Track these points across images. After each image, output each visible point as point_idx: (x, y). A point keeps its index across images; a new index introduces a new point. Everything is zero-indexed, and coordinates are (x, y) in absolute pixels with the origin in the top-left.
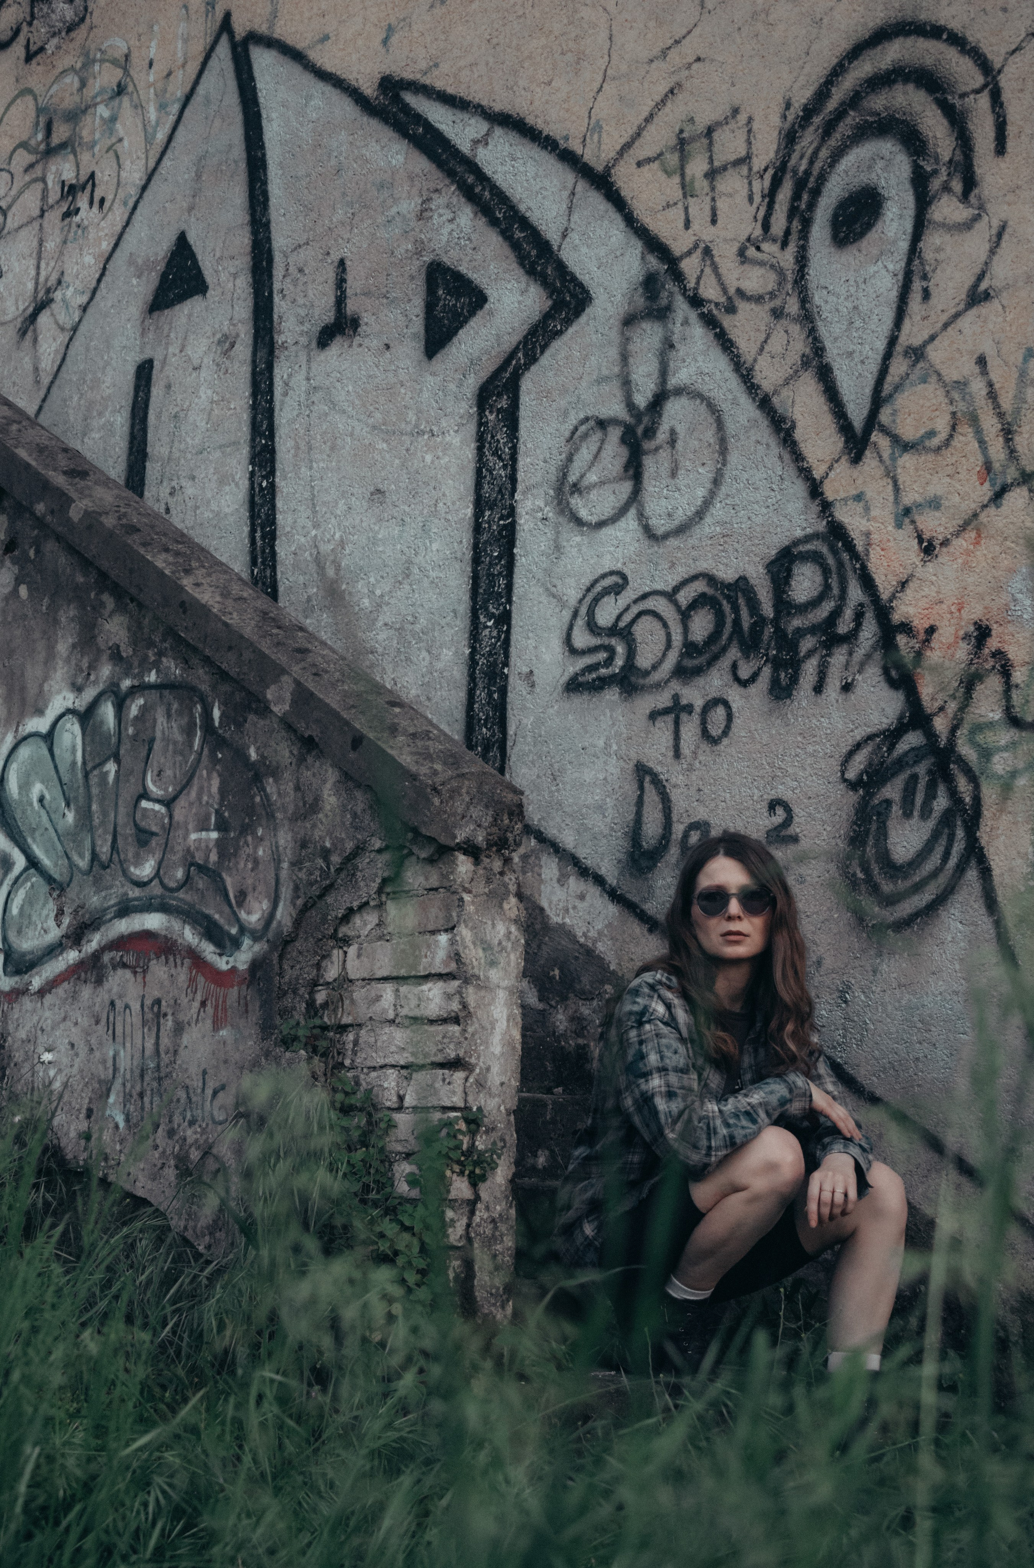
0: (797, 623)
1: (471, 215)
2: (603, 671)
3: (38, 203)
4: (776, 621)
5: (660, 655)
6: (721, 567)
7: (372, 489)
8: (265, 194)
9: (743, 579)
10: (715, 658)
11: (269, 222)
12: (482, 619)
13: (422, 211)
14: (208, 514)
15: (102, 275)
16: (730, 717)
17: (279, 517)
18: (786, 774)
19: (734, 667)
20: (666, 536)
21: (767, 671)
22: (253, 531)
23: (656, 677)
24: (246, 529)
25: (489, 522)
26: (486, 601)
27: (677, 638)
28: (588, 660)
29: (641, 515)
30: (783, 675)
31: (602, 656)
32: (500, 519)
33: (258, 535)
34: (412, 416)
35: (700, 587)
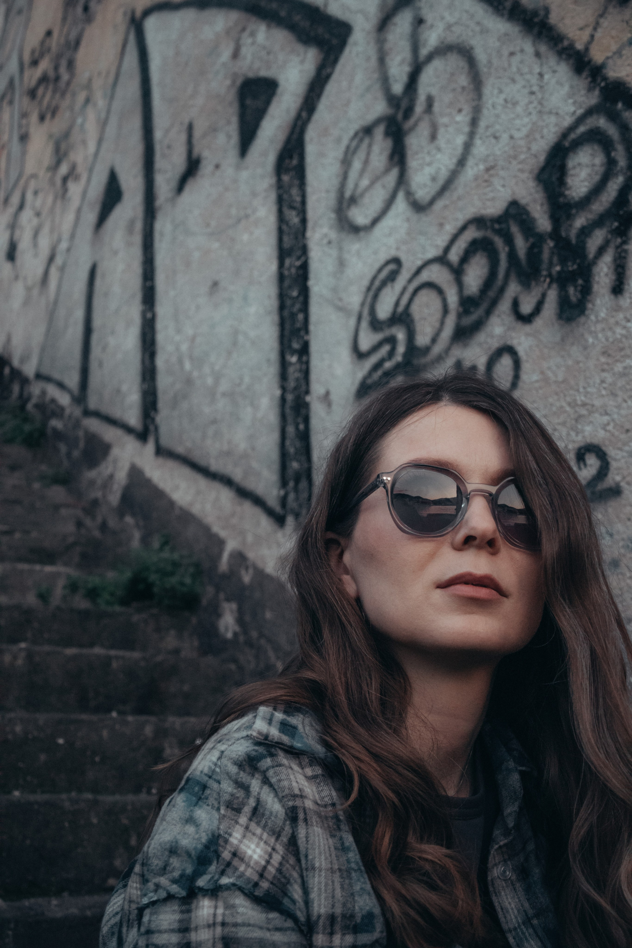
0: (579, 222)
2: (388, 365)
4: (555, 234)
5: (437, 325)
6: (489, 203)
9: (514, 204)
10: (494, 303)
12: (289, 358)
16: (517, 364)
18: (592, 409)
19: (516, 304)
20: (432, 202)
21: (552, 295)
23: (437, 349)
25: (289, 269)
26: (291, 340)
27: (453, 299)
28: (374, 359)
29: (409, 194)
30: (571, 290)
31: (385, 349)
32: (297, 261)
34: (234, 211)
35: (471, 234)
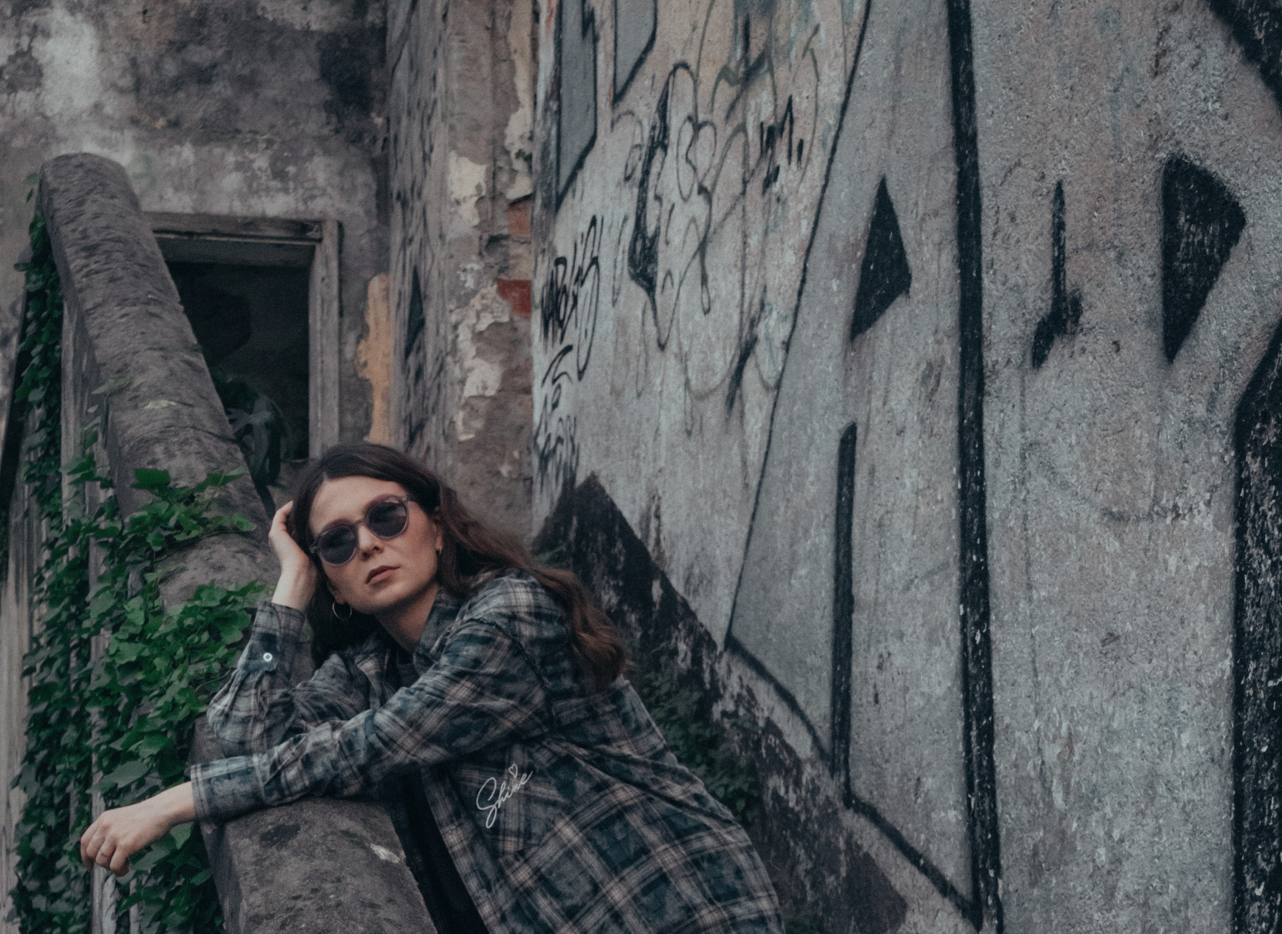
1: (1221, 44)
3: (740, 170)
7: (1103, 635)
8: (970, 76)
11: (975, 135)
12: (1250, 884)
13: (1158, 57)
14: (919, 702)
15: (803, 281)
17: (996, 697)
22: (968, 728)
24: (960, 724)
25: (1253, 685)
26: (1253, 845)
32: (1270, 677)
33: (974, 733)
34: (1150, 482)
